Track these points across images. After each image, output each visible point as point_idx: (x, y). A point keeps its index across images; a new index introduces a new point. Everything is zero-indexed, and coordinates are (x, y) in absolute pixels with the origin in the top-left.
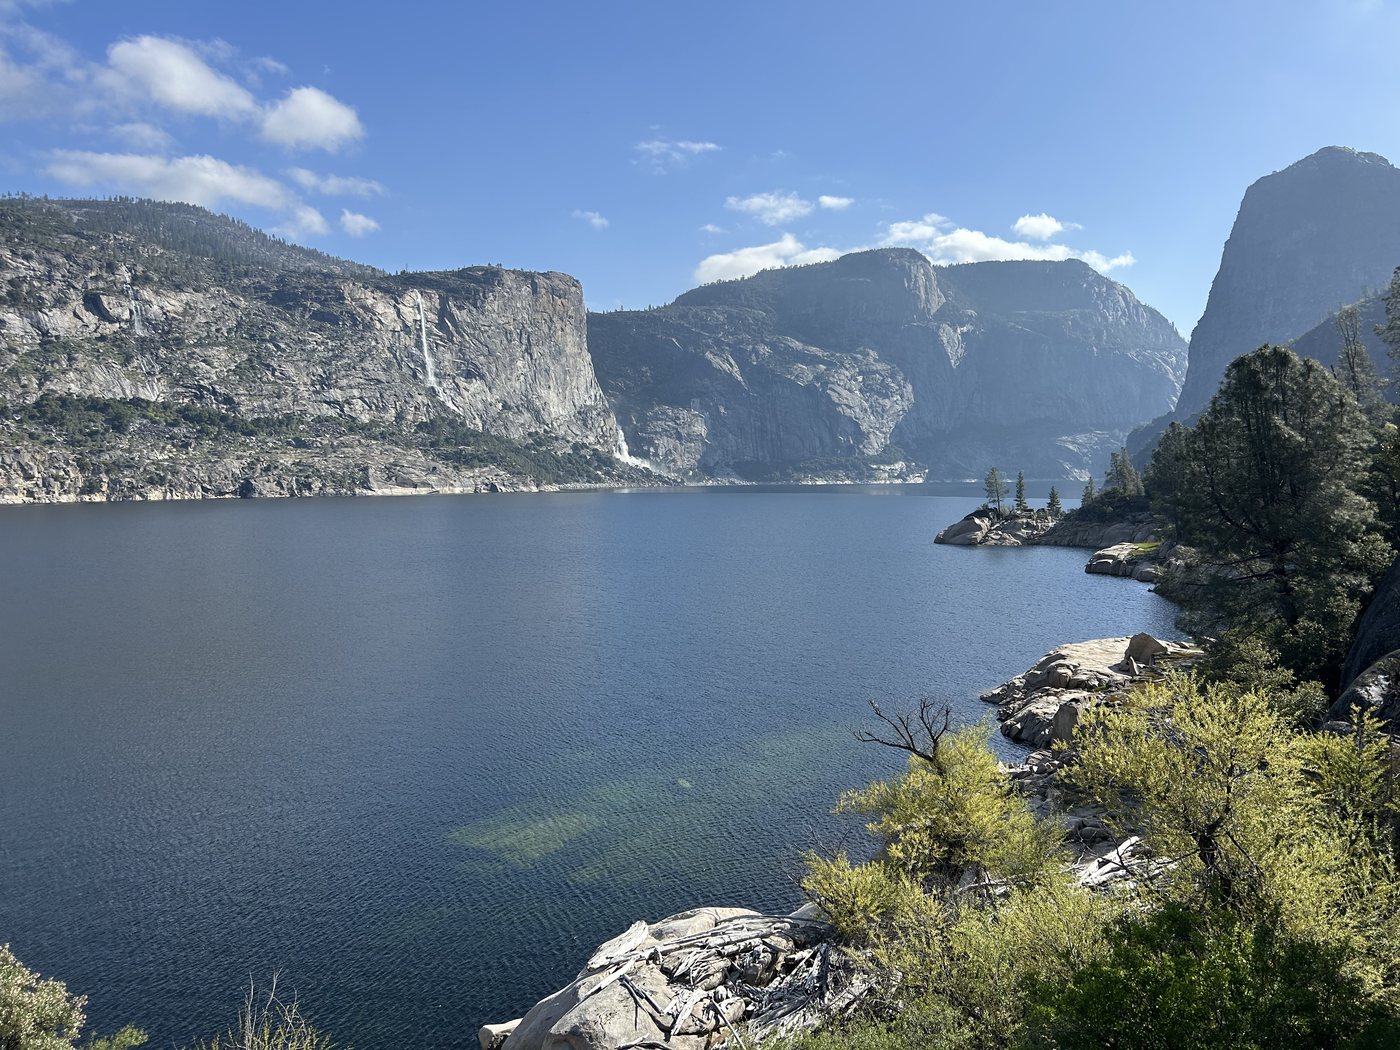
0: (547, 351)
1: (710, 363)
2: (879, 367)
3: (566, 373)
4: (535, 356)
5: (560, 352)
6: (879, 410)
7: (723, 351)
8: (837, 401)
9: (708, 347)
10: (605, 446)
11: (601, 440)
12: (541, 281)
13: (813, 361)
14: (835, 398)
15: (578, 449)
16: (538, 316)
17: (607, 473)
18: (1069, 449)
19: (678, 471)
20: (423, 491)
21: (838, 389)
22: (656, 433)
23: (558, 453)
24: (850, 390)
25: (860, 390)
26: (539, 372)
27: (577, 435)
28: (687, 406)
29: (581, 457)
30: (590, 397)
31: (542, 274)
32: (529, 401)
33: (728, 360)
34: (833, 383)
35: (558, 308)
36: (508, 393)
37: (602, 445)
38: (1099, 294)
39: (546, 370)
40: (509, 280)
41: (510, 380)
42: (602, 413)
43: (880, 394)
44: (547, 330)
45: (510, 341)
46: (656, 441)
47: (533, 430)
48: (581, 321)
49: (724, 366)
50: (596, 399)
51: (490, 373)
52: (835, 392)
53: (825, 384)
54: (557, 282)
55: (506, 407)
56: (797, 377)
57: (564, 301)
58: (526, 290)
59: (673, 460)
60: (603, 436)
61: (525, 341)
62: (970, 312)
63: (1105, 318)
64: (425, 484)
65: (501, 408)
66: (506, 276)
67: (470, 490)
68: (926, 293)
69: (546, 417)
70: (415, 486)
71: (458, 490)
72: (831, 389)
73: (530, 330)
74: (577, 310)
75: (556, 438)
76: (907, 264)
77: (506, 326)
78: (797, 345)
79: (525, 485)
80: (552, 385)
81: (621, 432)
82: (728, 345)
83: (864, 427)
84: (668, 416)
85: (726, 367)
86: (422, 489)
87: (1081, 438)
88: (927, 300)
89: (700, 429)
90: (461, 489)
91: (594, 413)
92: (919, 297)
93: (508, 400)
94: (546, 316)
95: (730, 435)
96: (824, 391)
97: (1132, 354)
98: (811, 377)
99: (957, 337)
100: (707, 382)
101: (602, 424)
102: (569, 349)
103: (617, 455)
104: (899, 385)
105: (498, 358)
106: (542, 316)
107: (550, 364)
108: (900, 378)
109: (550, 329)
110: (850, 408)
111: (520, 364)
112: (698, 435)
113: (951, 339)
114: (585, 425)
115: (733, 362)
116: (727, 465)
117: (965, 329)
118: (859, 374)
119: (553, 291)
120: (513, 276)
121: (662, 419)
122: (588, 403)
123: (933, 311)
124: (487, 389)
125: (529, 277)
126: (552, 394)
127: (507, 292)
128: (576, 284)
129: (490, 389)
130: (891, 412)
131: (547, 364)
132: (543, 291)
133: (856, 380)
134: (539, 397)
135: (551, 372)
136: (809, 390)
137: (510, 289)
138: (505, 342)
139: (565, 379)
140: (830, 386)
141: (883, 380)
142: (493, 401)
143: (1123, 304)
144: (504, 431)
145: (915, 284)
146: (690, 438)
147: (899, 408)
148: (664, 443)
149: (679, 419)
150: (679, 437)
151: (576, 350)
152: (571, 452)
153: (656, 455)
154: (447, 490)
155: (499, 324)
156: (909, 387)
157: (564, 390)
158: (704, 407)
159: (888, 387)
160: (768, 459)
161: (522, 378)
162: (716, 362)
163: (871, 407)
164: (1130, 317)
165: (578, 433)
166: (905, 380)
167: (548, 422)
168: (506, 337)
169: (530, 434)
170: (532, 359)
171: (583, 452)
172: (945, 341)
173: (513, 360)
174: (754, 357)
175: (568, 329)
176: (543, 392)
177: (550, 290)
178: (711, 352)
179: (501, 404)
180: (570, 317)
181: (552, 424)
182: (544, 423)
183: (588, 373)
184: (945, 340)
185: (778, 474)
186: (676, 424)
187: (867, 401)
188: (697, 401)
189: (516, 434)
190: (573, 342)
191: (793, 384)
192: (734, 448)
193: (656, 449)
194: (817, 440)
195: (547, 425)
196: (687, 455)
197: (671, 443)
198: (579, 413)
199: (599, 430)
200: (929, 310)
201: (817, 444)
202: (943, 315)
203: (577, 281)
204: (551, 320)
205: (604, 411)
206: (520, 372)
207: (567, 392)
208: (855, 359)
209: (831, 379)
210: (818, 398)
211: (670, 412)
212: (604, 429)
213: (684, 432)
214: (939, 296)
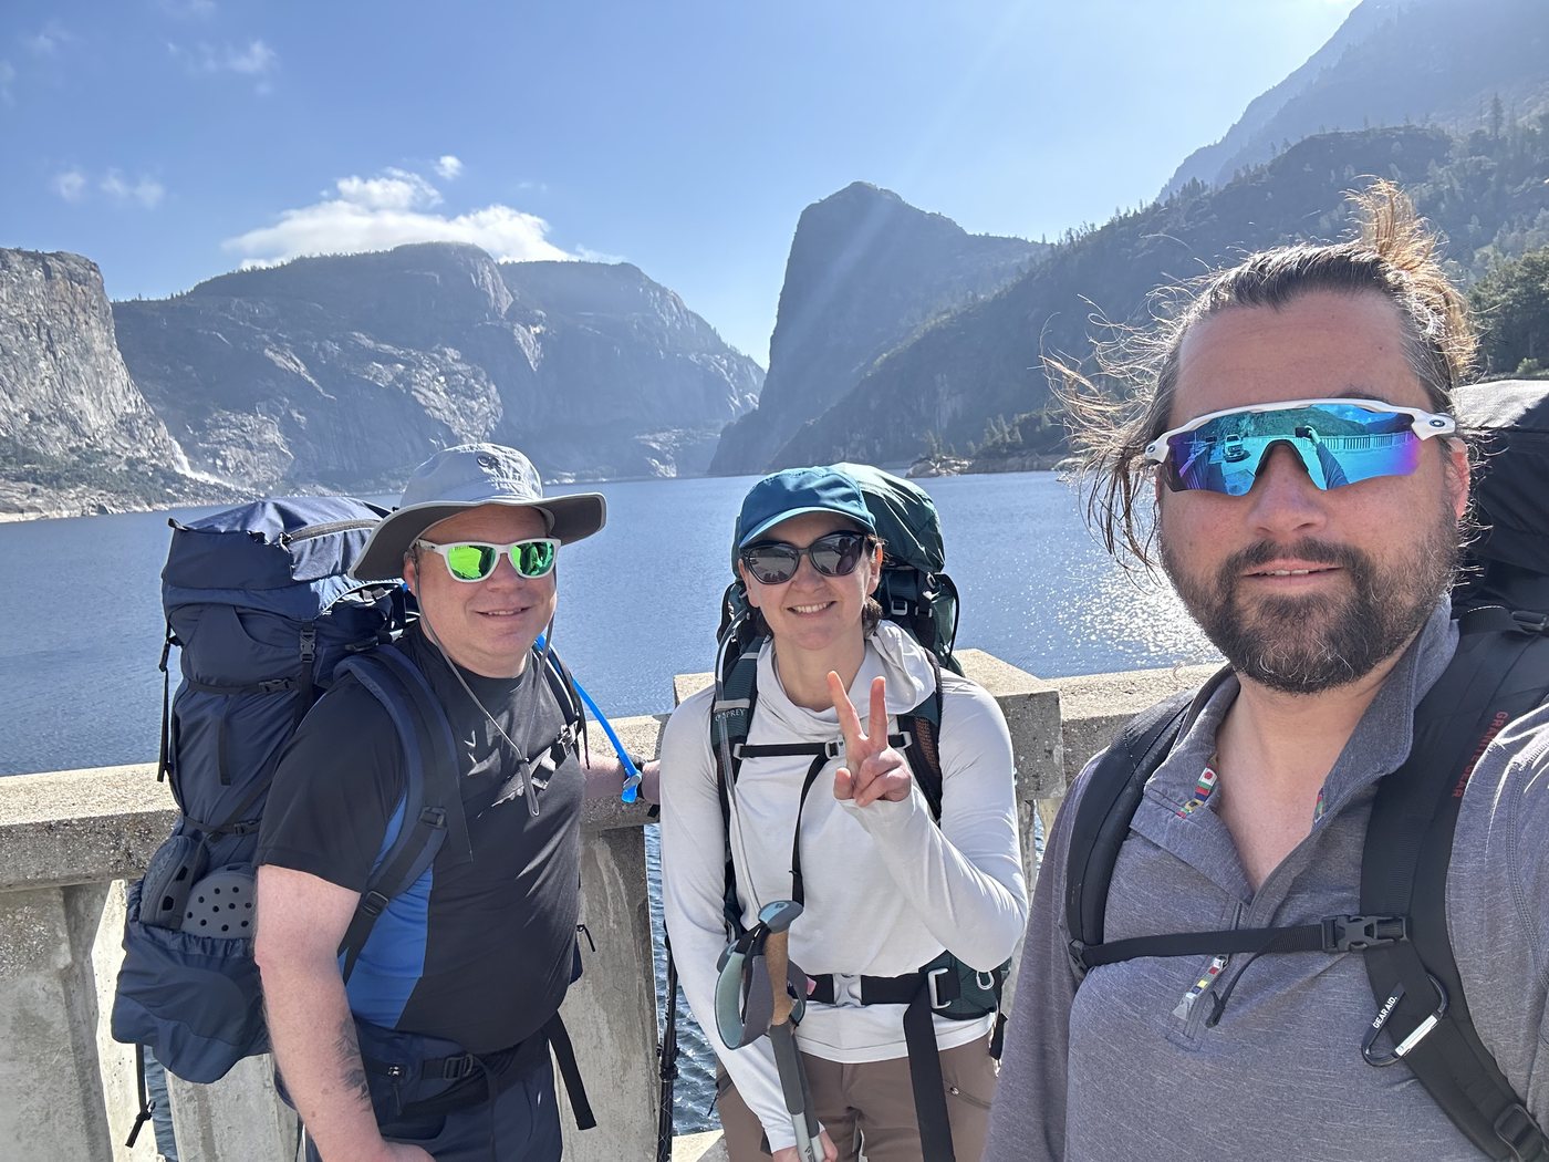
0: (72, 349)
1: (272, 362)
2: (459, 367)
3: (98, 374)
4: (60, 356)
5: (88, 350)
6: (468, 412)
7: (283, 348)
8: (424, 403)
9: (266, 344)
10: (163, 460)
11: (156, 454)
12: (54, 264)
13: (390, 360)
14: (421, 399)
15: (134, 465)
16: (56, 307)
17: (179, 491)
18: (652, 448)
19: (255, 485)
20: (32, 516)
21: (424, 390)
22: (220, 443)
23: (114, 470)
24: (435, 392)
25: (445, 391)
26: (66, 374)
27: (126, 449)
28: (251, 411)
29: (141, 473)
30: (130, 404)
31: (52, 255)
32: (60, 410)
33: (291, 358)
34: (416, 384)
35: (78, 295)
36: (34, 401)
37: (158, 459)
38: (655, 298)
39: (74, 372)
40: (16, 262)
41: (34, 385)
42: (150, 422)
43: (467, 396)
44: (68, 324)
45: (27, 337)
46: (222, 453)
47: (73, 444)
48: (107, 313)
49: (289, 365)
50: (137, 406)
51: (8, 376)
52: (421, 393)
53: (409, 385)
54: (73, 265)
55: (33, 417)
56: (375, 377)
57: (84, 288)
58: (38, 274)
59: (247, 473)
60: (157, 449)
61: (45, 337)
62: (540, 312)
63: (664, 323)
64: (32, 509)
65: (28, 420)
66: (11, 257)
67: (78, 513)
68: (495, 291)
69: (86, 429)
70: (22, 511)
71: (65, 514)
72: (415, 390)
73: (48, 323)
74: (100, 300)
75: (105, 453)
76: (472, 261)
77: (20, 319)
78: (368, 343)
79: (137, 504)
80: (83, 389)
81: (175, 443)
82: (289, 341)
83: (456, 430)
84: (231, 423)
85: (292, 366)
86: (31, 514)
87: (662, 437)
88: (497, 299)
89: (273, 436)
90: (68, 512)
91: (140, 421)
92: (489, 295)
93: (35, 409)
94: (65, 307)
95: (309, 443)
96: (408, 392)
97: (693, 357)
98: (391, 378)
99: (531, 338)
100: (271, 384)
101: (153, 435)
102: (99, 347)
103: (178, 470)
104: (483, 386)
105: (15, 358)
106: (61, 306)
107: (78, 365)
108: (482, 380)
109: (72, 322)
110: (439, 410)
111: (42, 364)
112: (271, 444)
113: (527, 338)
114: (132, 436)
115: (298, 361)
116: (310, 476)
117: (538, 330)
118: (441, 374)
119: (71, 276)
120: (20, 258)
121: (225, 427)
122: (129, 410)
123: (504, 310)
124: (7, 397)
125: (37, 258)
126: (87, 402)
127: (16, 277)
128: (94, 267)
129: (10, 396)
130: (480, 414)
131: (74, 365)
132: (59, 276)
133: (438, 381)
134: (72, 405)
135: (80, 375)
136: (391, 391)
137: (19, 273)
138: (21, 338)
139: (98, 383)
140: (413, 387)
141: (466, 382)
142: (17, 410)
143: (675, 309)
144: (39, 447)
145: (483, 282)
146: (263, 447)
147: (487, 410)
148: (232, 455)
149: (245, 426)
150: (250, 447)
151: (107, 348)
152: (126, 468)
153: (225, 468)
154: (54, 514)
155: (11, 316)
156: (493, 388)
157: (99, 395)
158: (272, 411)
159: (472, 388)
160: (356, 468)
161: (47, 382)
162: (279, 360)
163: (459, 409)
164: (683, 322)
165: (127, 446)
166: (488, 381)
167: (90, 434)
168: (22, 332)
169: (72, 450)
170: (55, 358)
171: (140, 468)
172: (521, 342)
173: (34, 361)
174: (321, 354)
175: (92, 323)
176: (76, 399)
177: (67, 275)
178: (271, 350)
179: (26, 415)
180: (94, 308)
181: (94, 437)
182: (85, 435)
183: (122, 375)
184: (521, 340)
185: (372, 482)
186: (243, 431)
187: (454, 403)
188: (263, 405)
189: (56, 451)
190: (100, 338)
191: (372, 386)
192: (316, 458)
193: (224, 460)
194: (408, 445)
195: (89, 438)
196: (262, 467)
197: (240, 454)
198: (121, 422)
199: (150, 442)
200: (500, 309)
201: (409, 450)
202: (516, 314)
203: (95, 264)
204: (72, 311)
205: (151, 419)
206: (43, 375)
207: (102, 398)
208: (433, 359)
209: (413, 379)
210: (402, 400)
211: (232, 418)
212: (156, 441)
213: (254, 441)
214: (507, 295)
